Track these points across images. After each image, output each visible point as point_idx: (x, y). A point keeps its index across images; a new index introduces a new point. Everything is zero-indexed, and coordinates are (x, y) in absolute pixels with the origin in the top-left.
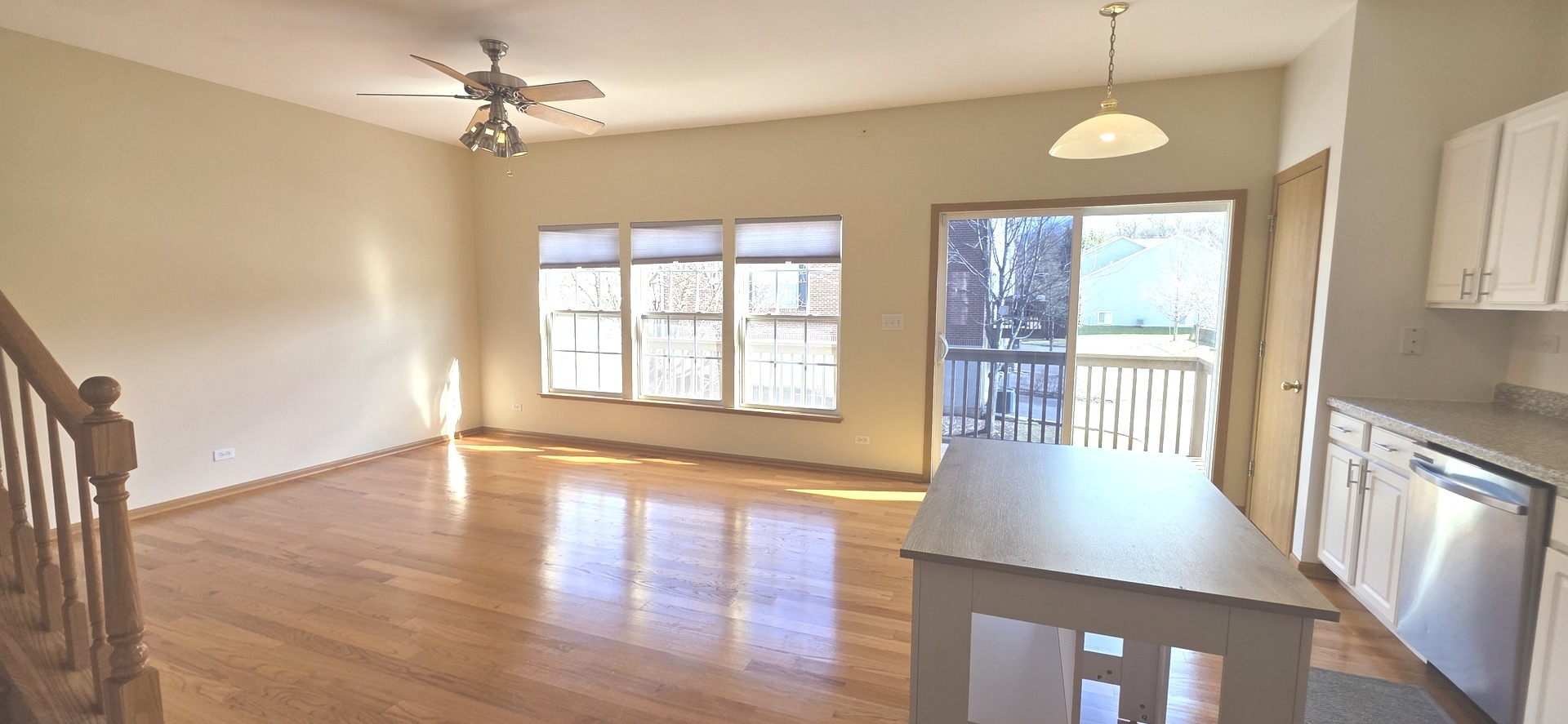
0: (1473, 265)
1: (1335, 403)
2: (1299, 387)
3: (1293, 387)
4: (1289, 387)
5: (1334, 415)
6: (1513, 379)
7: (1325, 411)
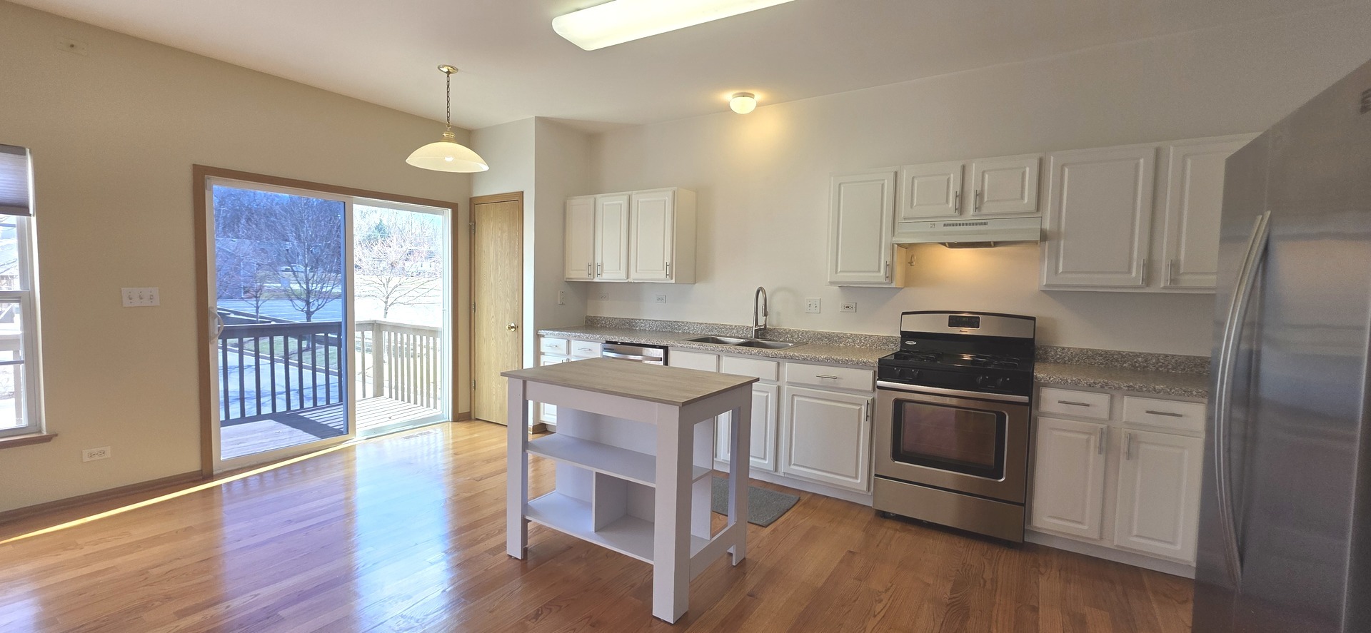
0: (591, 261)
1: (542, 332)
2: (516, 328)
3: (512, 327)
4: (510, 328)
5: (542, 339)
6: (591, 314)
7: (537, 337)
